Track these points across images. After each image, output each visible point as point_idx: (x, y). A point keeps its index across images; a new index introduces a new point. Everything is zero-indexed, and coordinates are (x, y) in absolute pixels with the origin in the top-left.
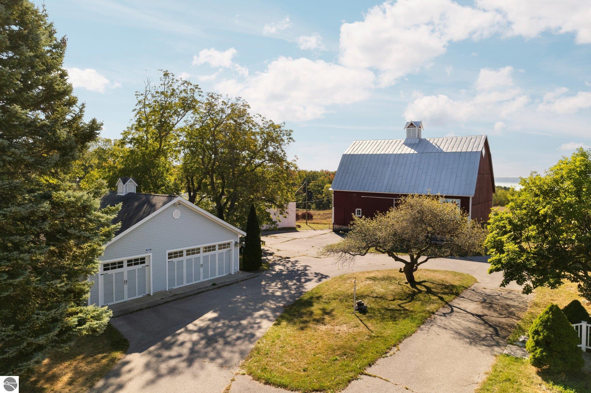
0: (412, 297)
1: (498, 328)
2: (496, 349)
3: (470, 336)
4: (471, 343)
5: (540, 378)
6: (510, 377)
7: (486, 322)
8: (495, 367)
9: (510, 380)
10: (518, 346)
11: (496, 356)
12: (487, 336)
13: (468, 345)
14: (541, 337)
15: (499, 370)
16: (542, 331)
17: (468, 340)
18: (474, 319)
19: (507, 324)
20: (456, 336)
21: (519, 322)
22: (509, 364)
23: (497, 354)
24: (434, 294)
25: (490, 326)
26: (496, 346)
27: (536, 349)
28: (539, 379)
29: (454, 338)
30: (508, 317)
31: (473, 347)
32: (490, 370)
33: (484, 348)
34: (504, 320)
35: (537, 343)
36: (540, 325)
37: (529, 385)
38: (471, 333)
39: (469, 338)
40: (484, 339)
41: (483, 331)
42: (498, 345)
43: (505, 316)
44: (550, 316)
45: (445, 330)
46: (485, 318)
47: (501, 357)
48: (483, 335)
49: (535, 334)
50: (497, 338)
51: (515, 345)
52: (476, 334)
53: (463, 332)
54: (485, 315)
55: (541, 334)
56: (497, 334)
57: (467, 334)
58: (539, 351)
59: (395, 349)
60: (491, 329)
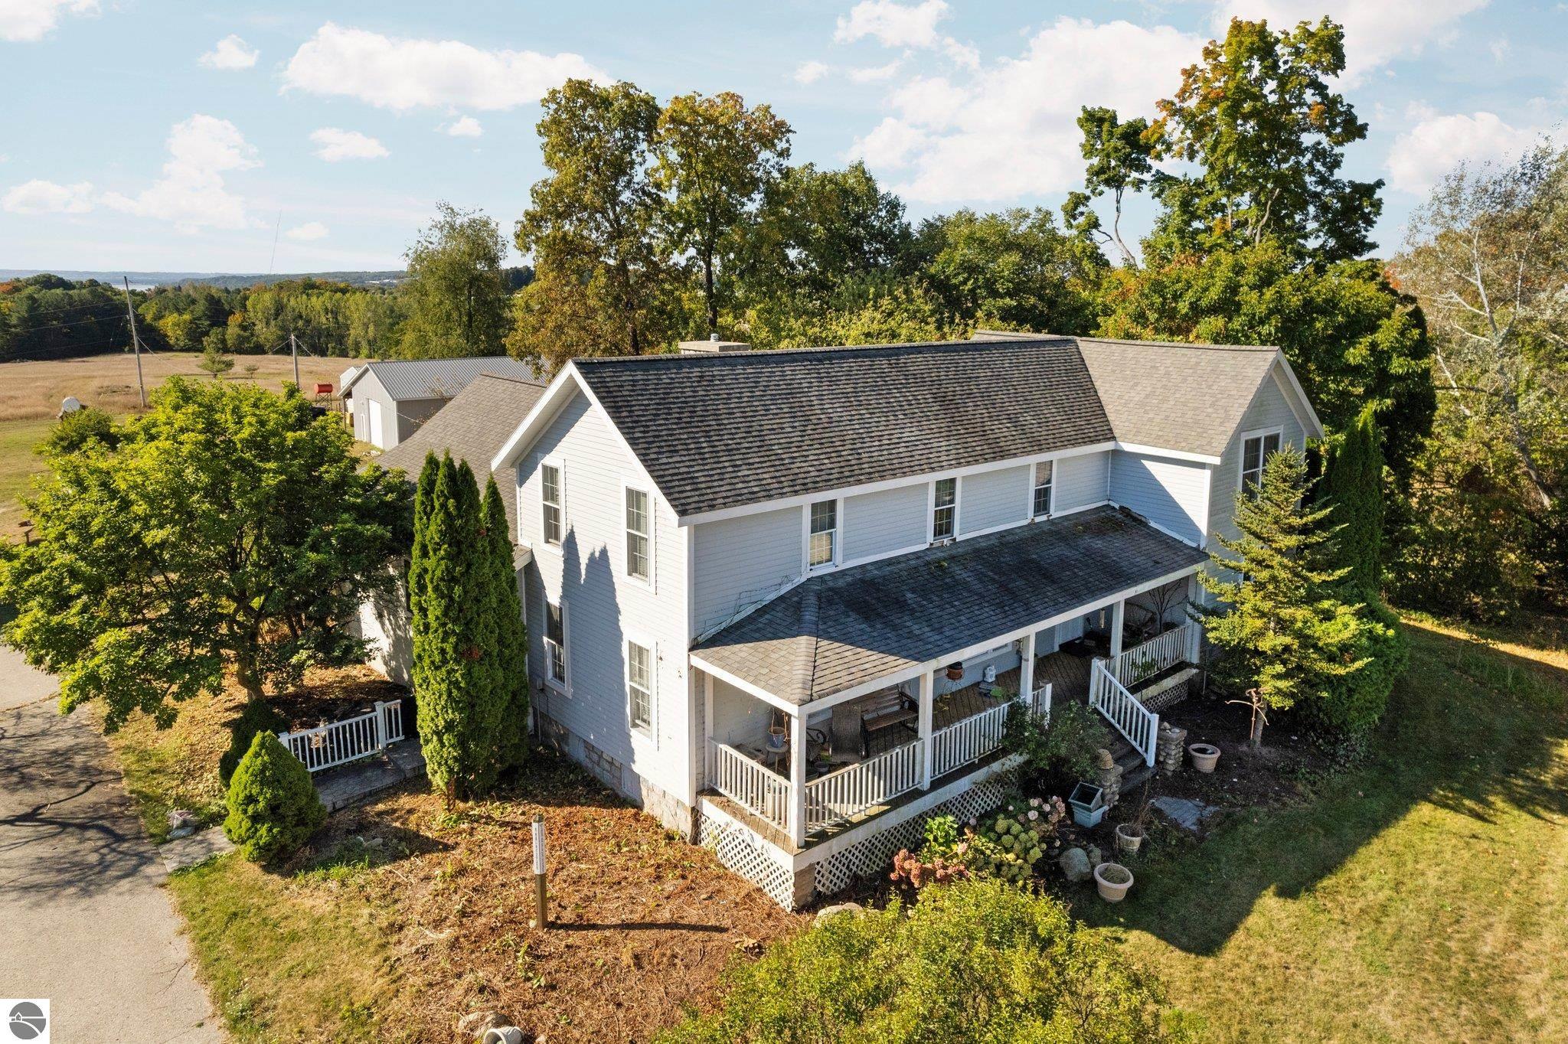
1: (107, 824)
2: (150, 870)
3: (67, 876)
4: (86, 893)
5: (275, 877)
6: (233, 909)
7: (63, 825)
8: (183, 908)
9: (235, 914)
10: (178, 838)
11: (162, 886)
12: (103, 856)
13: (85, 902)
14: (261, 805)
15: (198, 909)
16: (261, 793)
17: (72, 890)
18: (26, 830)
19: (110, 803)
20: (32, 897)
21: (125, 786)
22: (204, 885)
23: (161, 880)
25: (83, 827)
26: (141, 865)
27: (257, 830)
28: (275, 880)
29: (38, 904)
30: (94, 784)
31: (99, 898)
32: (180, 921)
33: (125, 884)
34: (90, 798)
35: (256, 819)
36: (253, 783)
37: (271, 901)
38: (59, 871)
39: (70, 883)
40: (104, 866)
41: (89, 848)
42: (145, 860)
43: (83, 786)
44: (266, 758)
46: (46, 813)
47: (175, 883)
48: (93, 858)
49: (248, 805)
50: (126, 845)
51: (172, 840)
52: (75, 864)
53: (38, 878)
54: (39, 808)
55: (261, 799)
56: (120, 839)
57: (52, 877)
58: (263, 830)
60: (90, 834)
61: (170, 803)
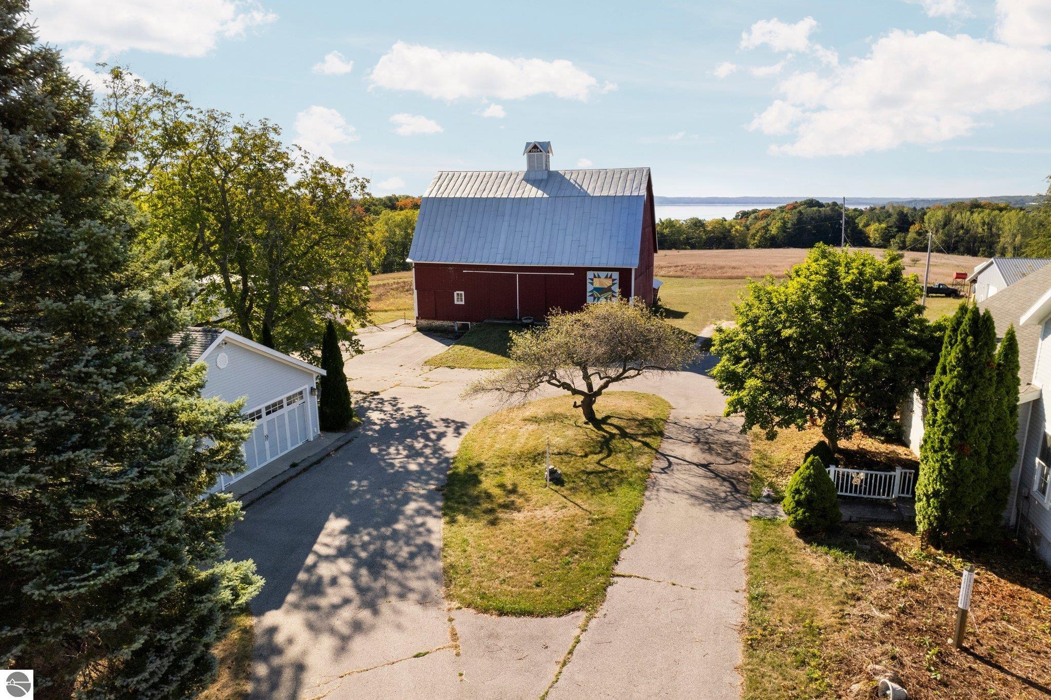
0: (605, 446)
1: (735, 482)
2: (744, 511)
3: (709, 498)
4: (714, 509)
5: (801, 541)
6: (773, 546)
7: (717, 475)
8: (751, 535)
9: (774, 549)
10: (763, 502)
11: (747, 521)
12: (727, 495)
13: (712, 513)
14: (803, 497)
15: (758, 539)
16: (804, 490)
17: (709, 505)
18: (701, 471)
19: (740, 473)
20: (692, 501)
21: (750, 467)
22: (765, 529)
23: (747, 518)
24: (633, 437)
25: (724, 479)
26: (741, 507)
27: (797, 510)
28: (800, 543)
29: (694, 505)
30: (737, 462)
31: (718, 513)
32: (748, 541)
33: (731, 512)
34: (732, 467)
35: (798, 503)
36: (801, 482)
37: (794, 551)
38: (707, 494)
39: (709, 502)
40: (725, 500)
41: (723, 489)
42: (744, 505)
43: (732, 461)
44: (812, 471)
45: (675, 494)
46: (712, 467)
47: (753, 522)
48: (723, 495)
49: (796, 494)
50: (739, 495)
51: (759, 502)
52: (714, 494)
53: (698, 494)
54: (710, 464)
55: (803, 493)
56: (737, 491)
57: (703, 496)
58: (800, 512)
59: (632, 534)
60: (726, 484)
61: (766, 484)
